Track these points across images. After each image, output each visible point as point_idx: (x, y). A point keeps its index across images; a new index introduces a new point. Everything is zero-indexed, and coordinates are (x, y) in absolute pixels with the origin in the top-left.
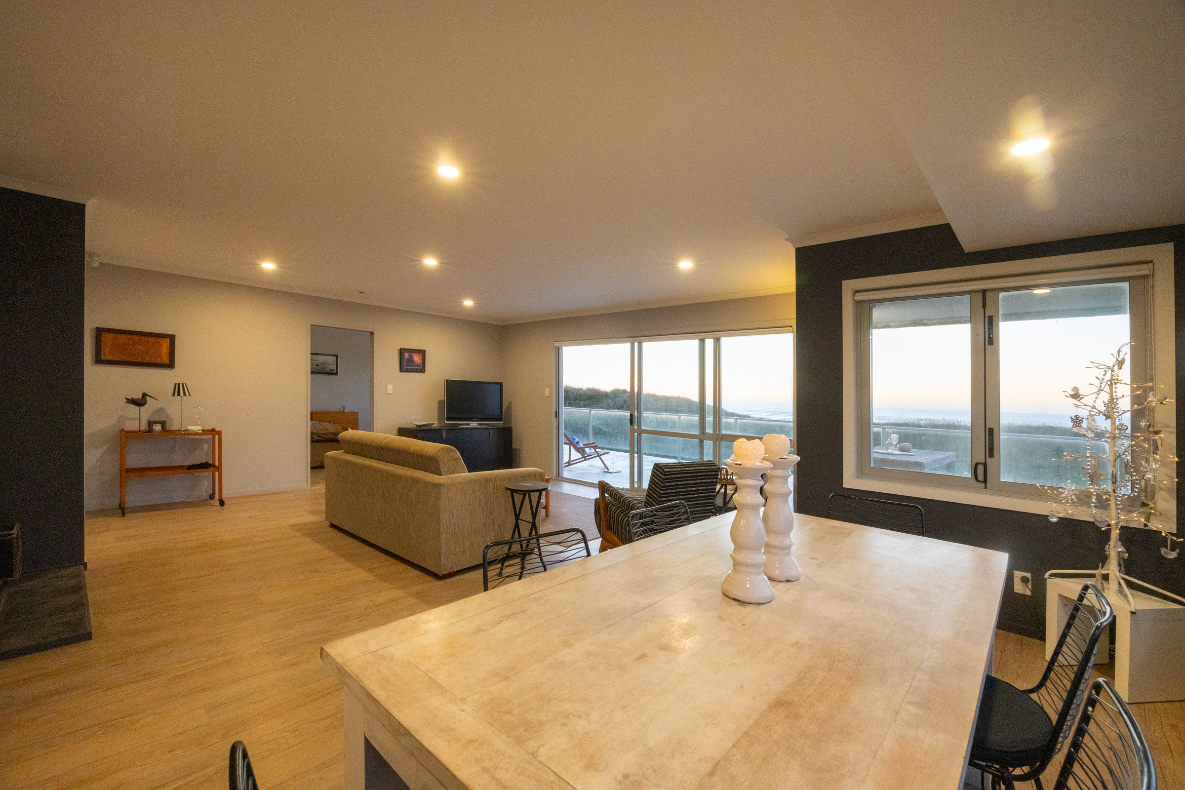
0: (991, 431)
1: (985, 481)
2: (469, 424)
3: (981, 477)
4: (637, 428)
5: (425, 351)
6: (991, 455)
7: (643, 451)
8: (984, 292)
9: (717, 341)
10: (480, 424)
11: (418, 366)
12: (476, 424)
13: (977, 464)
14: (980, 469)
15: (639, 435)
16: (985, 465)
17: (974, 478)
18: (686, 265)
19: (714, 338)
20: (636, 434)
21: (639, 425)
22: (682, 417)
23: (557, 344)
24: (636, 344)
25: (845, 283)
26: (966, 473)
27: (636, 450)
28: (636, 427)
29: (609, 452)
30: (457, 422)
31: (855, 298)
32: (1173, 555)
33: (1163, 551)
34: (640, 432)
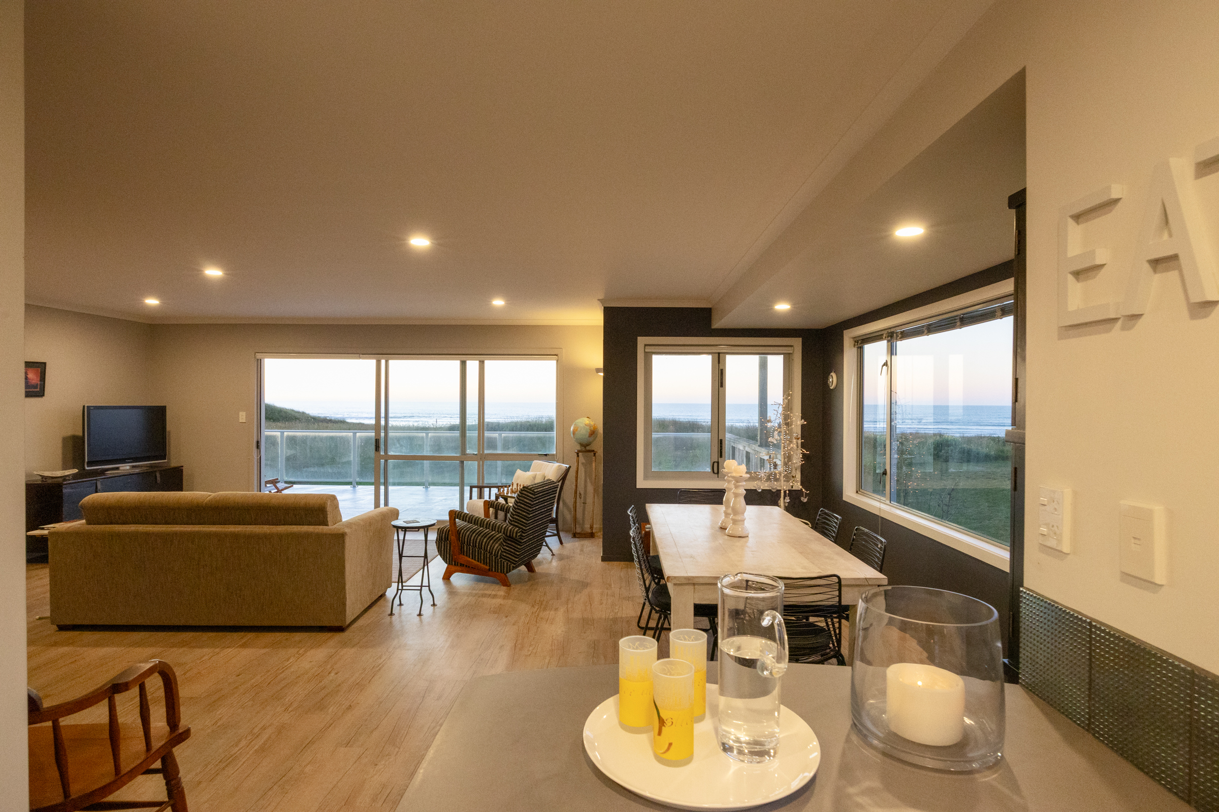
0: (721, 441)
1: (718, 473)
2: (117, 468)
3: (716, 471)
4: (384, 454)
5: (45, 364)
6: (721, 456)
7: (390, 480)
8: (719, 353)
9: (482, 363)
10: (133, 467)
11: (36, 387)
12: (128, 468)
13: (714, 462)
14: (716, 465)
15: (386, 461)
16: (718, 463)
17: (712, 471)
18: (498, 302)
19: (480, 361)
20: (382, 461)
21: (386, 451)
22: (358, 434)
23: (259, 356)
24: (383, 362)
25: (639, 338)
26: (708, 469)
27: (382, 480)
28: (382, 453)
29: (292, 486)
30: (103, 467)
31: (646, 350)
32: (805, 500)
33: (802, 499)
34: (387, 458)
